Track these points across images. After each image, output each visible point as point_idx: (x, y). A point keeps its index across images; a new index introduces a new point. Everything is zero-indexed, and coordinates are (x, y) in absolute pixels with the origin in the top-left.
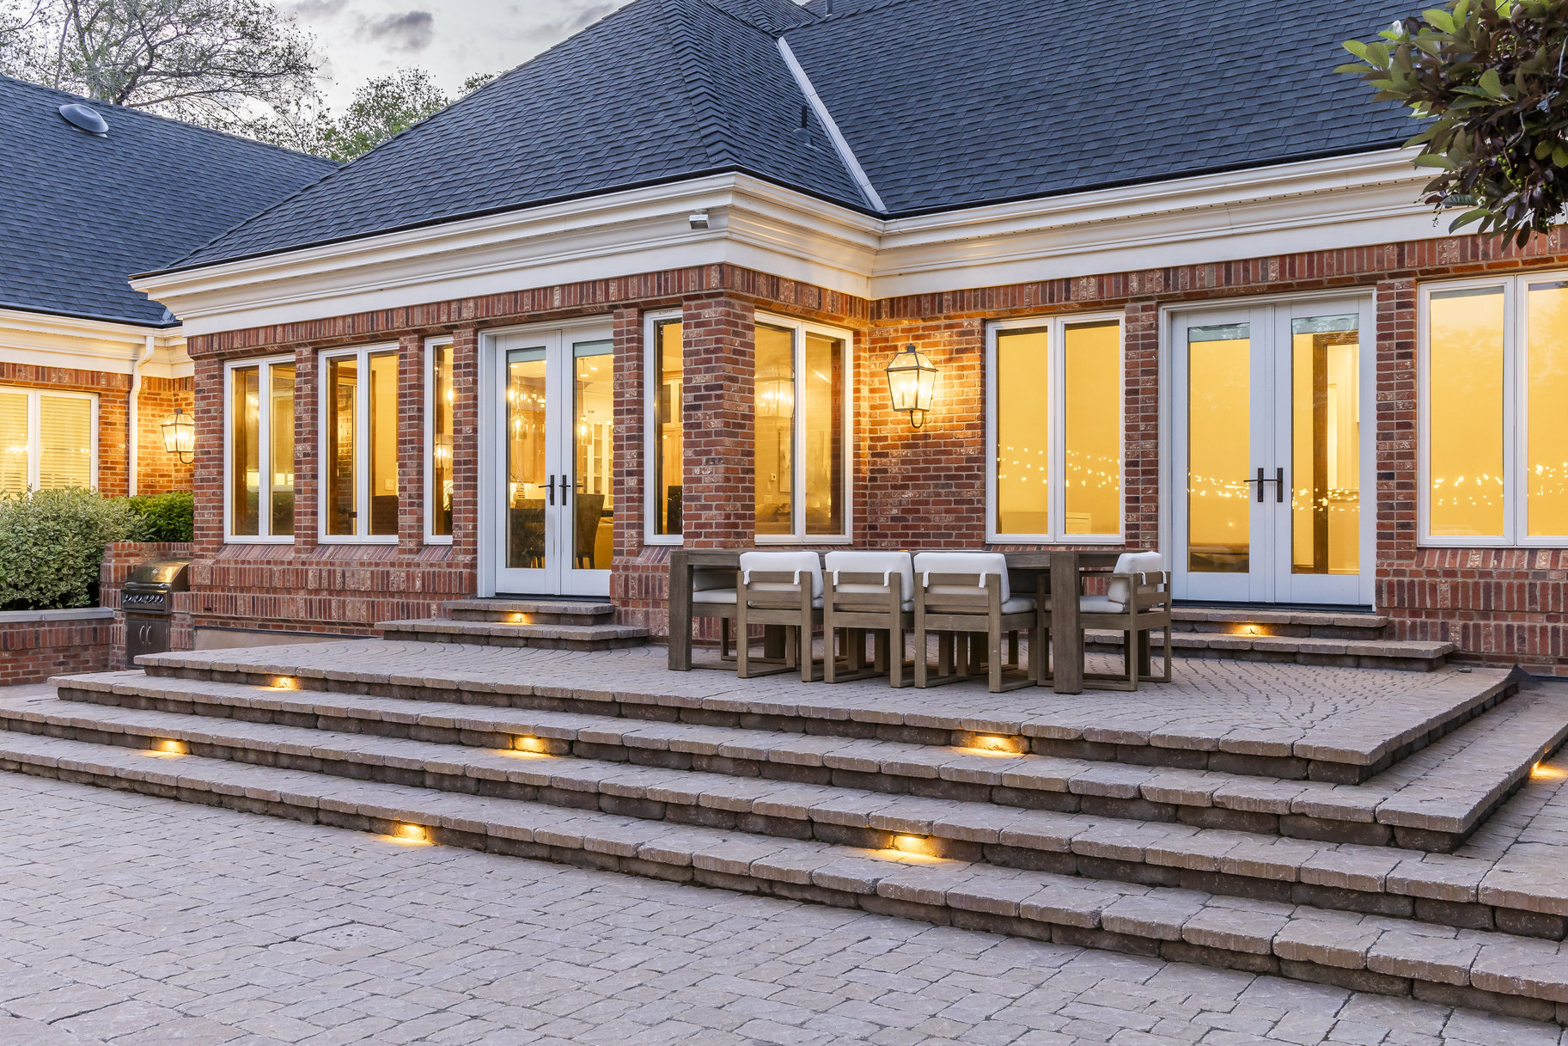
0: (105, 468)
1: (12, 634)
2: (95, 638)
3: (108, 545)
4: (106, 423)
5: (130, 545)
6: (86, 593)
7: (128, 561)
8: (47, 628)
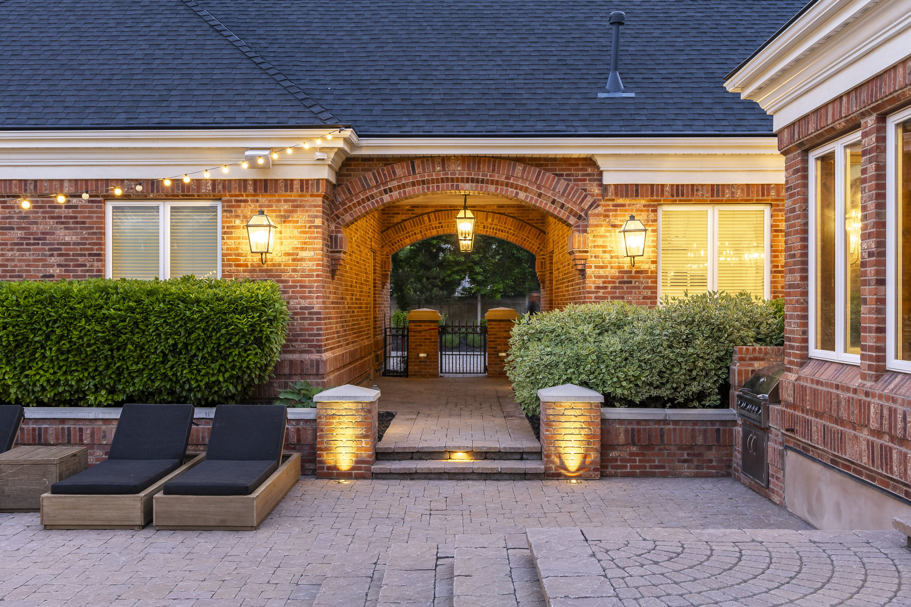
0: (775, 272)
1: (639, 430)
2: (718, 440)
3: (736, 348)
4: (776, 231)
5: (754, 350)
6: (717, 394)
7: (752, 365)
8: (671, 427)
